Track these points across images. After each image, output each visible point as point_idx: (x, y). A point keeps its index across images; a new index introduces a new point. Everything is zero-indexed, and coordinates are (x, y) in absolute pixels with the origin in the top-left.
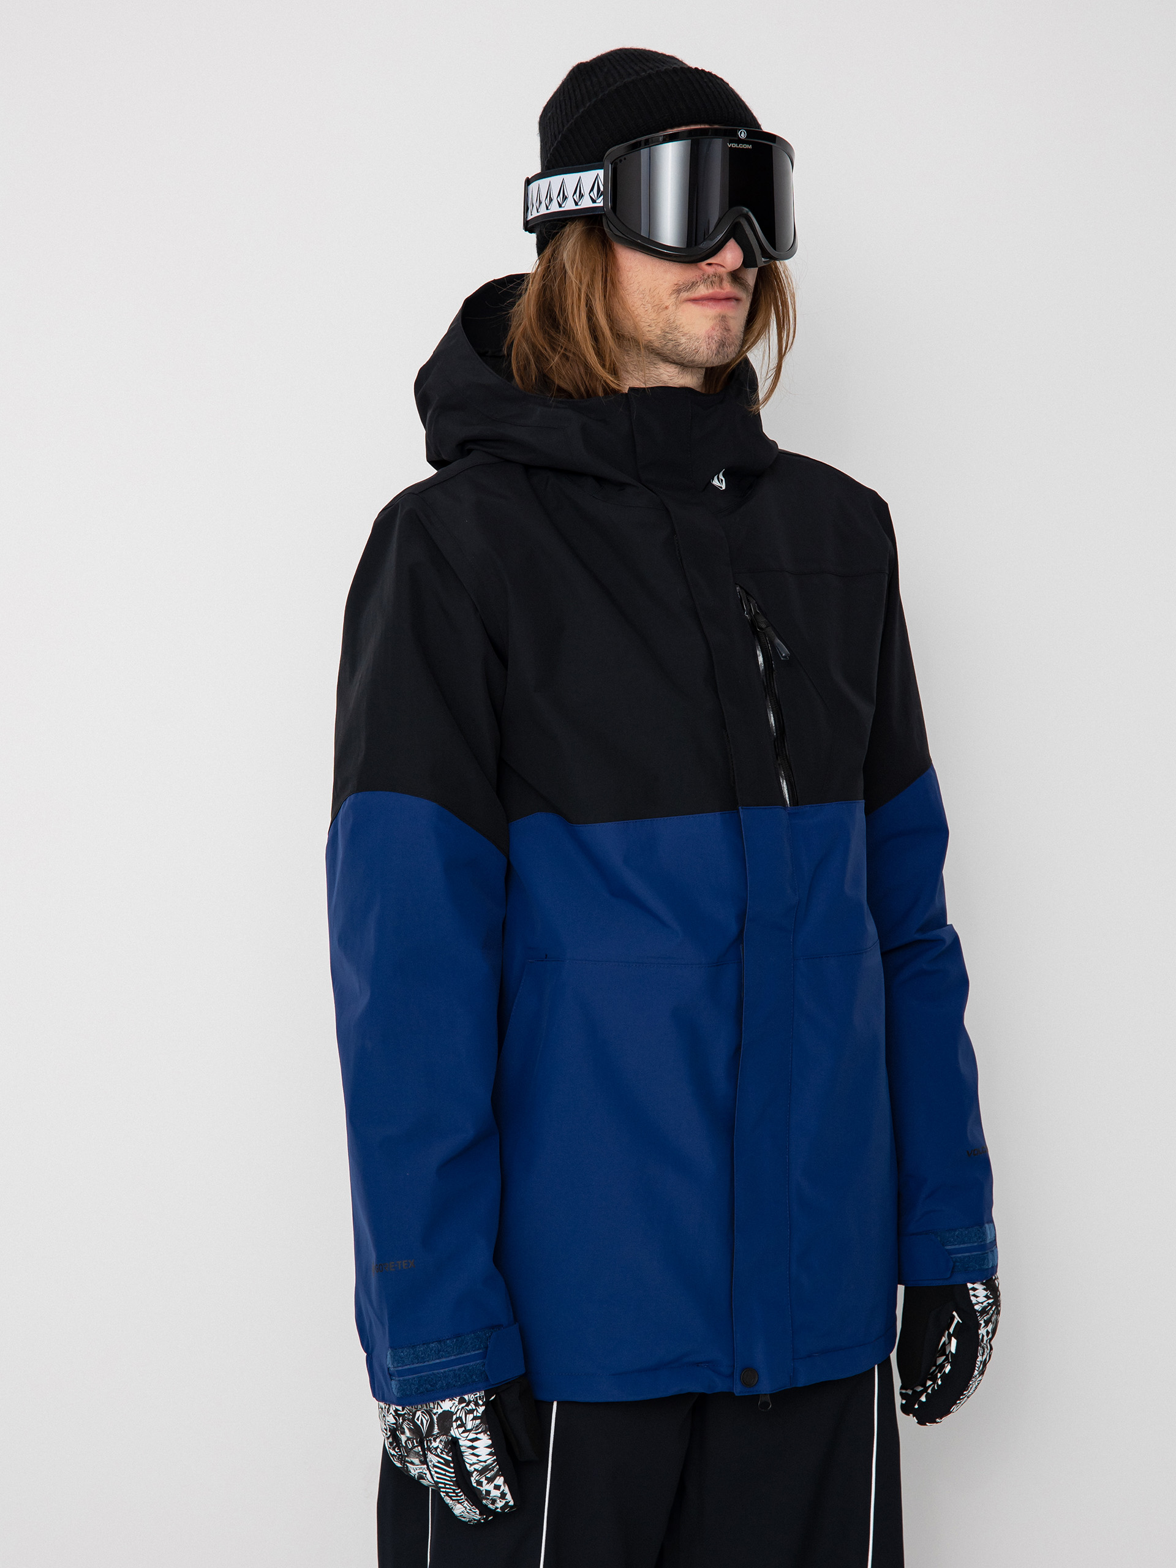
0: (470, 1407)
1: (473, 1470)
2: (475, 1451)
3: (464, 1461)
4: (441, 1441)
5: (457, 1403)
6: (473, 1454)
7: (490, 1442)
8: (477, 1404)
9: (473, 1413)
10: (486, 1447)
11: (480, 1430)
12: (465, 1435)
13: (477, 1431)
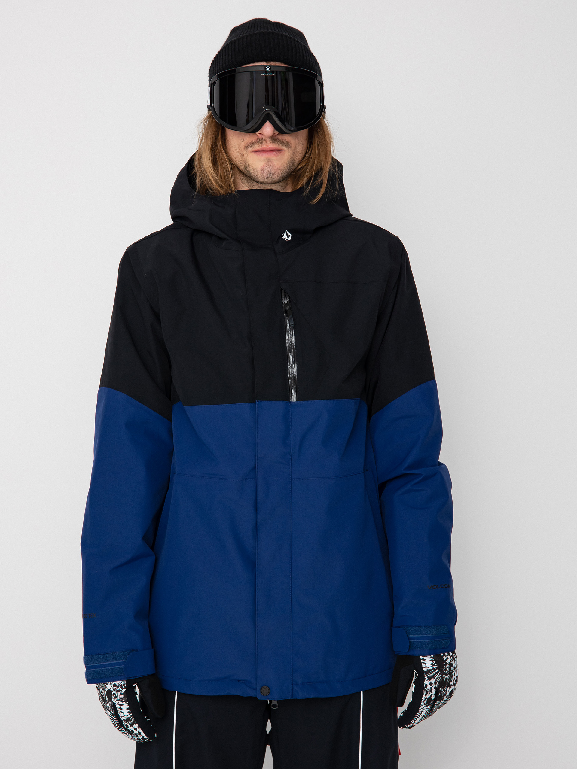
0: (118, 689)
1: (123, 719)
2: (122, 710)
3: (119, 716)
4: (110, 704)
5: (113, 686)
6: (121, 712)
7: (128, 707)
8: (122, 688)
9: (120, 692)
10: (127, 709)
11: (123, 701)
12: (117, 702)
13: (122, 701)
